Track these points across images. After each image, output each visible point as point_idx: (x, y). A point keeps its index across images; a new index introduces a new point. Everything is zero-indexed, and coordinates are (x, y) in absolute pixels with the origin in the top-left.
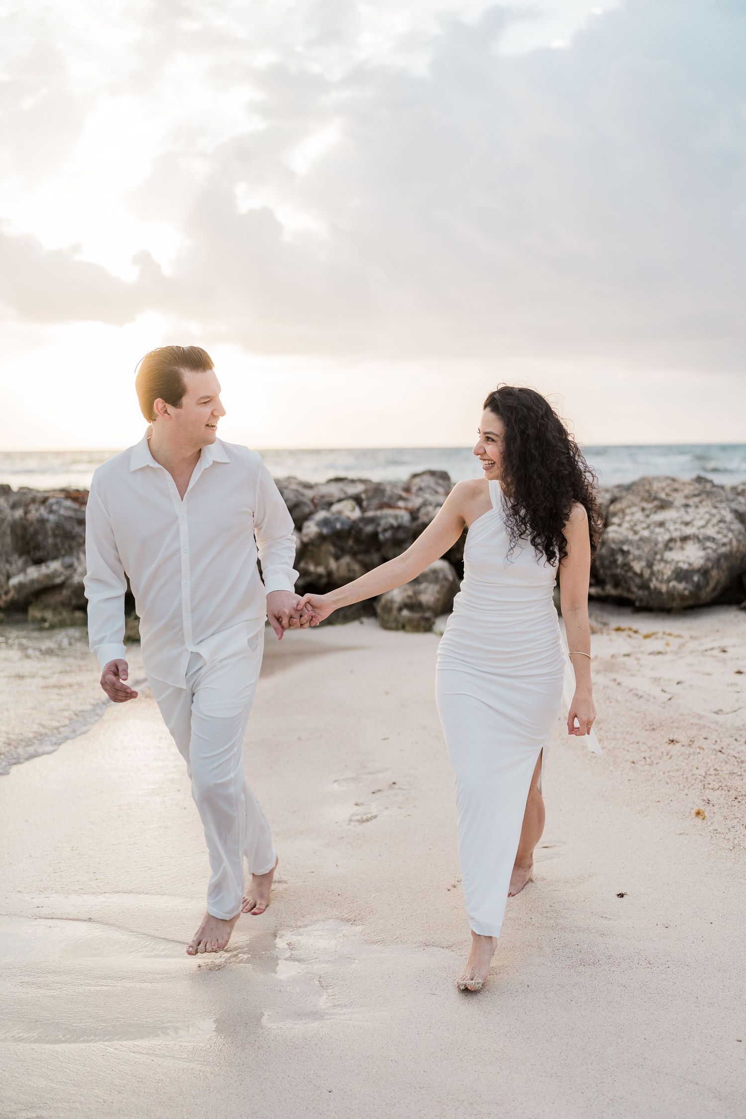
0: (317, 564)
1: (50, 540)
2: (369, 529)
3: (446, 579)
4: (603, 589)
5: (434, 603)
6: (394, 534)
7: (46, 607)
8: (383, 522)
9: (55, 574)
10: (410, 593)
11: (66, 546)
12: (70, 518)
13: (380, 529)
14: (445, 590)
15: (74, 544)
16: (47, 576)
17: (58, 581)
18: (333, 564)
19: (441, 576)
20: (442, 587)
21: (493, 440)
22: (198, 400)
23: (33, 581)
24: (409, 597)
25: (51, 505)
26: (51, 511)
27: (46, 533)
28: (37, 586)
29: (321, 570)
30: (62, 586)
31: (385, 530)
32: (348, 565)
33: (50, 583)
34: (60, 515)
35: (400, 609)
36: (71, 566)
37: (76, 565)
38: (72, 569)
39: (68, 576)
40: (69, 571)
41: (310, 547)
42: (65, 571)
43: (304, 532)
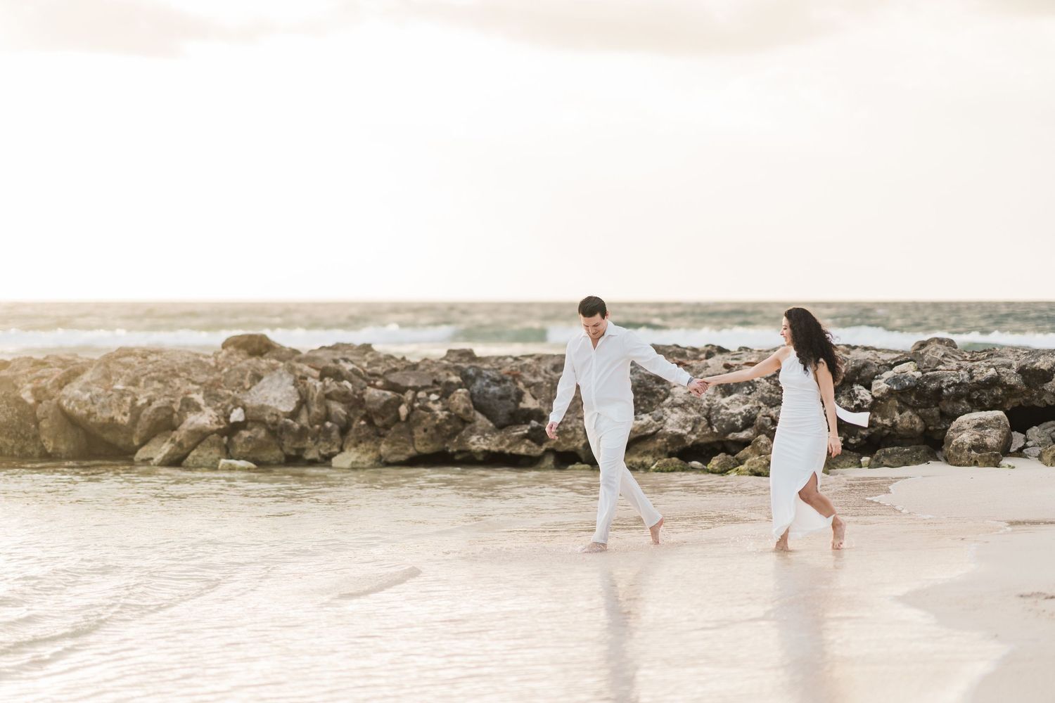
0: (884, 417)
2: (933, 385)
3: (1006, 425)
5: (997, 444)
6: (956, 389)
7: (646, 453)
8: (946, 380)
9: (647, 426)
10: (978, 437)
11: (646, 402)
13: (944, 386)
14: (1005, 434)
16: (643, 426)
17: (650, 431)
18: (897, 417)
19: (1002, 423)
20: (1003, 432)
24: (976, 440)
29: (887, 422)
30: (654, 436)
31: (949, 386)
32: (911, 417)
33: (643, 434)
35: (969, 450)
36: (661, 418)
37: (665, 418)
38: (662, 421)
39: (659, 427)
40: (659, 422)
41: (879, 401)
42: (656, 423)
43: (874, 388)
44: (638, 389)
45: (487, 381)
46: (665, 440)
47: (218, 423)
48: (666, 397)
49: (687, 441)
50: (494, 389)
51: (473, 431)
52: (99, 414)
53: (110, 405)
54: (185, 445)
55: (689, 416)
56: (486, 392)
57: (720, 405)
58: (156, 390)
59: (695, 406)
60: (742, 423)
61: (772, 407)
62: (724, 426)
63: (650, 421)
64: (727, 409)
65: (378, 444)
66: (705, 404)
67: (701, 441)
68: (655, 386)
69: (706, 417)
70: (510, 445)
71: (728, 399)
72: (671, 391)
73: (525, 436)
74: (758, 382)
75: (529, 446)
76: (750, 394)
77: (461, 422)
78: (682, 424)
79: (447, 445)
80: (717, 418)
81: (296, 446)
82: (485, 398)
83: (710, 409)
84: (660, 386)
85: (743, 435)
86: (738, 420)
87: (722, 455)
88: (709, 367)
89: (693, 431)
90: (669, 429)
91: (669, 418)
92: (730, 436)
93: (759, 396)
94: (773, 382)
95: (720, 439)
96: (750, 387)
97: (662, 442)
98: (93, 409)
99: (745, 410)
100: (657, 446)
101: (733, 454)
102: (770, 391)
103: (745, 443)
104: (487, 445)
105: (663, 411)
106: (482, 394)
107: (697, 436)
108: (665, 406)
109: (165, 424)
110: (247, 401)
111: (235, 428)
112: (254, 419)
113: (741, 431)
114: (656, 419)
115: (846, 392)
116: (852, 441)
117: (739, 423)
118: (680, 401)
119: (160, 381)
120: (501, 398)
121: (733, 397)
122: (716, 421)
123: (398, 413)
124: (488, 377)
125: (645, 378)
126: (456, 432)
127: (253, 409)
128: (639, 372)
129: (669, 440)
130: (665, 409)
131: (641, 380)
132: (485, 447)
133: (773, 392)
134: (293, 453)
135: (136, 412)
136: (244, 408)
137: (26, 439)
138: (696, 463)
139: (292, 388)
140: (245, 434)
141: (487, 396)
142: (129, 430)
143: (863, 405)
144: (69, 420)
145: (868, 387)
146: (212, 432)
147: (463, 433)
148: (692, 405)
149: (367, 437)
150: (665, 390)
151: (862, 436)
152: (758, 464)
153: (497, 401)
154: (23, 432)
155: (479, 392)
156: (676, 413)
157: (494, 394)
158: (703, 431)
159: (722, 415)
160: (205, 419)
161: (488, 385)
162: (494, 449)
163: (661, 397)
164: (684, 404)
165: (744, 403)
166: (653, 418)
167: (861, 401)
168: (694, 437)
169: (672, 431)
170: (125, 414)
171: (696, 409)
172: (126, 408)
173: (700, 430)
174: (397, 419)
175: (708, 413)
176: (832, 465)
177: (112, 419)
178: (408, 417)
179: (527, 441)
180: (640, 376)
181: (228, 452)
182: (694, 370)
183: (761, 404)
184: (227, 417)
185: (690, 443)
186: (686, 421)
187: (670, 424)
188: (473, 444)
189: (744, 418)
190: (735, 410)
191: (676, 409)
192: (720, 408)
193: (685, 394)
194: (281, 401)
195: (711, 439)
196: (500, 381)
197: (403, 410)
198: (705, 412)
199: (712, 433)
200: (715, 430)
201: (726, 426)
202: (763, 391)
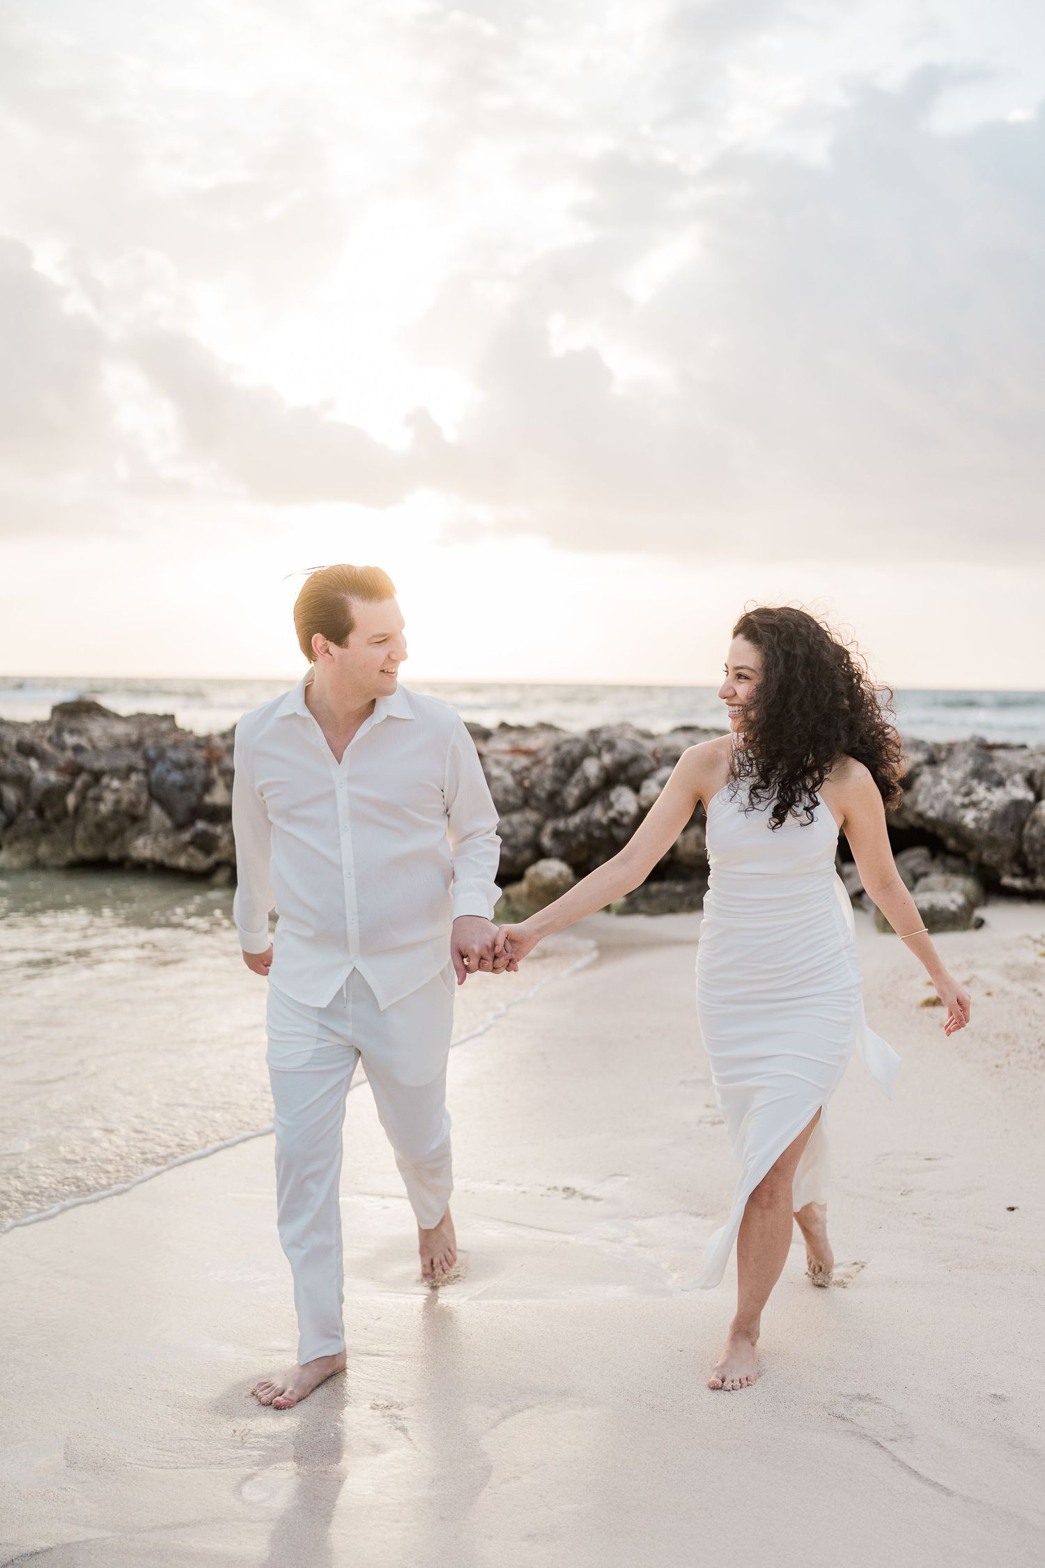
4: (1033, 881)
21: (747, 678)
22: (369, 639)
43: (644, 792)
45: (169, 765)
50: (176, 776)
51: (141, 832)
56: (166, 780)
65: (37, 844)
70: (171, 854)
73: (192, 843)
75: (192, 856)
77: (132, 819)
79: (107, 849)
82: (164, 787)
94: (518, 777)
104: (152, 851)
106: (161, 782)
120: (183, 788)
123: (65, 806)
124: (171, 759)
126: (120, 832)
132: (149, 854)
141: (167, 784)
143: (622, 817)
145: (637, 790)
147: (128, 835)
149: (29, 834)
153: (178, 791)
155: (157, 780)
157: (174, 784)
174: (65, 812)
178: (77, 809)
179: (191, 850)
188: (135, 848)
196: (179, 766)
197: (71, 800)
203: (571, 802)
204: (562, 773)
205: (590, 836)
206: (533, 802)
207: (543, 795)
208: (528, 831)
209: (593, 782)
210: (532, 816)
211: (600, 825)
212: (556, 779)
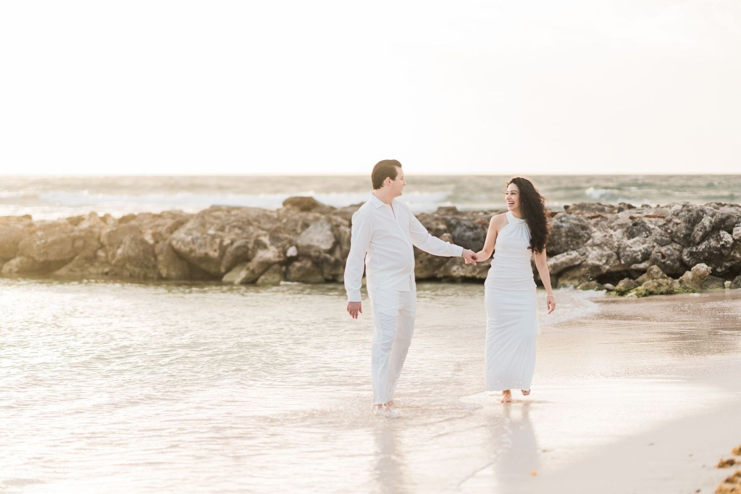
1: (563, 239)
7: (574, 278)
9: (575, 259)
11: (575, 243)
12: (578, 225)
15: (580, 241)
16: (571, 260)
17: (577, 263)
23: (562, 263)
25: (560, 218)
26: (561, 222)
27: (560, 235)
28: (565, 266)
30: (579, 266)
33: (572, 265)
34: (571, 224)
36: (584, 254)
37: (587, 254)
38: (585, 256)
39: (583, 260)
40: (583, 257)
41: (738, 242)
42: (581, 257)
43: (734, 233)
44: (569, 234)
45: (464, 228)
46: (587, 269)
47: (279, 257)
48: (589, 239)
49: (602, 270)
50: (469, 234)
51: (454, 263)
52: (198, 251)
53: (205, 244)
54: (257, 272)
55: (604, 253)
56: (463, 236)
57: (626, 245)
58: (237, 234)
59: (609, 246)
60: (642, 258)
61: (662, 246)
62: (628, 260)
63: (577, 256)
64: (631, 247)
66: (616, 244)
67: (613, 270)
68: (581, 232)
69: (616, 253)
70: (480, 272)
71: (632, 241)
72: (592, 235)
74: (653, 229)
76: (647, 237)
78: (600, 258)
79: (436, 272)
80: (624, 253)
81: (333, 272)
82: (462, 240)
83: (619, 248)
84: (584, 231)
85: (642, 266)
86: (638, 255)
87: (626, 280)
88: (618, 218)
89: (607, 263)
90: (590, 261)
91: (590, 253)
92: (633, 267)
93: (654, 239)
94: (664, 229)
95: (626, 268)
96: (648, 232)
97: (585, 271)
98: (193, 247)
99: (644, 248)
100: (582, 273)
101: (634, 279)
102: (661, 235)
103: (643, 271)
104: (464, 272)
105: (586, 249)
106: (461, 237)
107: (610, 266)
108: (588, 245)
109: (242, 258)
110: (299, 242)
111: (290, 260)
112: (303, 254)
113: (641, 263)
114: (581, 254)
115: (714, 236)
116: (719, 270)
117: (639, 257)
118: (598, 242)
119: (240, 228)
120: (474, 240)
121: (635, 239)
122: (623, 256)
124: (465, 225)
125: (573, 226)
126: (442, 263)
127: (303, 247)
128: (570, 222)
129: (590, 269)
130: (588, 248)
131: (570, 228)
132: (462, 274)
133: (663, 236)
134: (330, 278)
135: (223, 249)
136: (297, 247)
137: (148, 268)
138: (609, 285)
139: (329, 233)
140: (297, 264)
141: (464, 238)
142: (218, 262)
143: (727, 244)
144: (178, 255)
145: (731, 232)
146: (275, 263)
147: (447, 265)
148: (606, 245)
150: (588, 234)
151: (726, 267)
152: (651, 286)
153: (471, 242)
154: (146, 263)
155: (458, 236)
156: (595, 250)
157: (469, 237)
158: (614, 262)
159: (627, 251)
160: (270, 254)
161: (465, 231)
162: (469, 275)
163: (585, 239)
164: (601, 244)
165: (643, 244)
166: (579, 254)
167: (725, 242)
168: (607, 267)
169: (592, 263)
170: (215, 251)
171: (609, 248)
172: (216, 247)
173: (612, 262)
175: (618, 251)
176: (704, 287)
177: (206, 254)
180: (570, 225)
181: (286, 277)
182: (609, 220)
183: (655, 244)
184: (285, 252)
185: (604, 271)
186: (602, 256)
187: (591, 258)
188: (454, 271)
189: (643, 254)
190: (636, 248)
191: (595, 248)
192: (626, 247)
193: (602, 237)
194: (322, 242)
195: (619, 269)
196: (473, 228)
198: (616, 250)
199: (620, 264)
200: (623, 262)
201: (630, 259)
202: (656, 235)
203: (698, 239)
204: (689, 226)
205: (711, 254)
206: (676, 240)
207: (682, 236)
208: (677, 253)
209: (708, 229)
210: (678, 246)
211: (716, 248)
212: (687, 228)
